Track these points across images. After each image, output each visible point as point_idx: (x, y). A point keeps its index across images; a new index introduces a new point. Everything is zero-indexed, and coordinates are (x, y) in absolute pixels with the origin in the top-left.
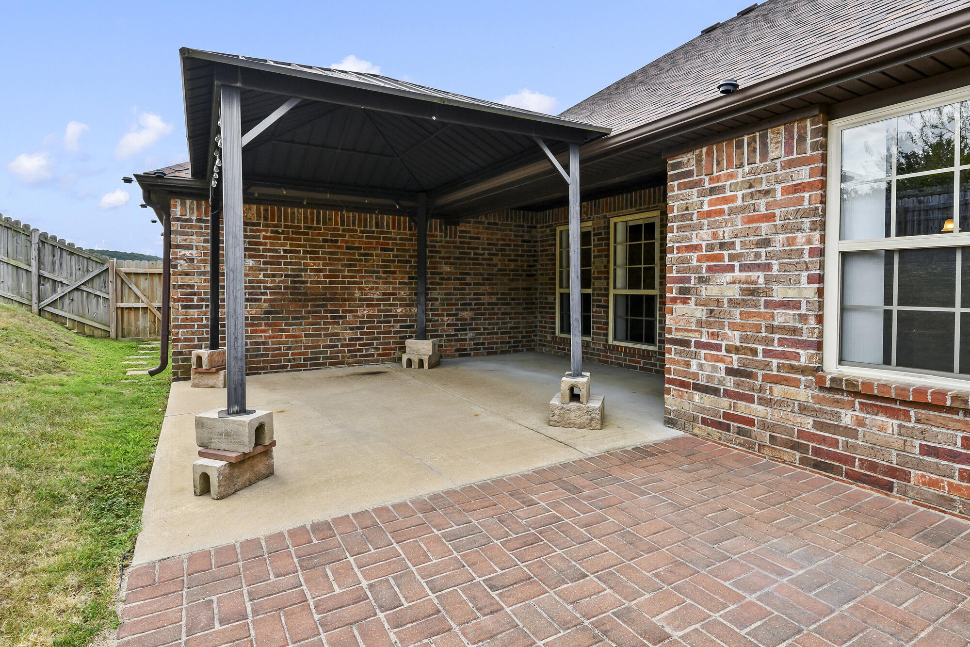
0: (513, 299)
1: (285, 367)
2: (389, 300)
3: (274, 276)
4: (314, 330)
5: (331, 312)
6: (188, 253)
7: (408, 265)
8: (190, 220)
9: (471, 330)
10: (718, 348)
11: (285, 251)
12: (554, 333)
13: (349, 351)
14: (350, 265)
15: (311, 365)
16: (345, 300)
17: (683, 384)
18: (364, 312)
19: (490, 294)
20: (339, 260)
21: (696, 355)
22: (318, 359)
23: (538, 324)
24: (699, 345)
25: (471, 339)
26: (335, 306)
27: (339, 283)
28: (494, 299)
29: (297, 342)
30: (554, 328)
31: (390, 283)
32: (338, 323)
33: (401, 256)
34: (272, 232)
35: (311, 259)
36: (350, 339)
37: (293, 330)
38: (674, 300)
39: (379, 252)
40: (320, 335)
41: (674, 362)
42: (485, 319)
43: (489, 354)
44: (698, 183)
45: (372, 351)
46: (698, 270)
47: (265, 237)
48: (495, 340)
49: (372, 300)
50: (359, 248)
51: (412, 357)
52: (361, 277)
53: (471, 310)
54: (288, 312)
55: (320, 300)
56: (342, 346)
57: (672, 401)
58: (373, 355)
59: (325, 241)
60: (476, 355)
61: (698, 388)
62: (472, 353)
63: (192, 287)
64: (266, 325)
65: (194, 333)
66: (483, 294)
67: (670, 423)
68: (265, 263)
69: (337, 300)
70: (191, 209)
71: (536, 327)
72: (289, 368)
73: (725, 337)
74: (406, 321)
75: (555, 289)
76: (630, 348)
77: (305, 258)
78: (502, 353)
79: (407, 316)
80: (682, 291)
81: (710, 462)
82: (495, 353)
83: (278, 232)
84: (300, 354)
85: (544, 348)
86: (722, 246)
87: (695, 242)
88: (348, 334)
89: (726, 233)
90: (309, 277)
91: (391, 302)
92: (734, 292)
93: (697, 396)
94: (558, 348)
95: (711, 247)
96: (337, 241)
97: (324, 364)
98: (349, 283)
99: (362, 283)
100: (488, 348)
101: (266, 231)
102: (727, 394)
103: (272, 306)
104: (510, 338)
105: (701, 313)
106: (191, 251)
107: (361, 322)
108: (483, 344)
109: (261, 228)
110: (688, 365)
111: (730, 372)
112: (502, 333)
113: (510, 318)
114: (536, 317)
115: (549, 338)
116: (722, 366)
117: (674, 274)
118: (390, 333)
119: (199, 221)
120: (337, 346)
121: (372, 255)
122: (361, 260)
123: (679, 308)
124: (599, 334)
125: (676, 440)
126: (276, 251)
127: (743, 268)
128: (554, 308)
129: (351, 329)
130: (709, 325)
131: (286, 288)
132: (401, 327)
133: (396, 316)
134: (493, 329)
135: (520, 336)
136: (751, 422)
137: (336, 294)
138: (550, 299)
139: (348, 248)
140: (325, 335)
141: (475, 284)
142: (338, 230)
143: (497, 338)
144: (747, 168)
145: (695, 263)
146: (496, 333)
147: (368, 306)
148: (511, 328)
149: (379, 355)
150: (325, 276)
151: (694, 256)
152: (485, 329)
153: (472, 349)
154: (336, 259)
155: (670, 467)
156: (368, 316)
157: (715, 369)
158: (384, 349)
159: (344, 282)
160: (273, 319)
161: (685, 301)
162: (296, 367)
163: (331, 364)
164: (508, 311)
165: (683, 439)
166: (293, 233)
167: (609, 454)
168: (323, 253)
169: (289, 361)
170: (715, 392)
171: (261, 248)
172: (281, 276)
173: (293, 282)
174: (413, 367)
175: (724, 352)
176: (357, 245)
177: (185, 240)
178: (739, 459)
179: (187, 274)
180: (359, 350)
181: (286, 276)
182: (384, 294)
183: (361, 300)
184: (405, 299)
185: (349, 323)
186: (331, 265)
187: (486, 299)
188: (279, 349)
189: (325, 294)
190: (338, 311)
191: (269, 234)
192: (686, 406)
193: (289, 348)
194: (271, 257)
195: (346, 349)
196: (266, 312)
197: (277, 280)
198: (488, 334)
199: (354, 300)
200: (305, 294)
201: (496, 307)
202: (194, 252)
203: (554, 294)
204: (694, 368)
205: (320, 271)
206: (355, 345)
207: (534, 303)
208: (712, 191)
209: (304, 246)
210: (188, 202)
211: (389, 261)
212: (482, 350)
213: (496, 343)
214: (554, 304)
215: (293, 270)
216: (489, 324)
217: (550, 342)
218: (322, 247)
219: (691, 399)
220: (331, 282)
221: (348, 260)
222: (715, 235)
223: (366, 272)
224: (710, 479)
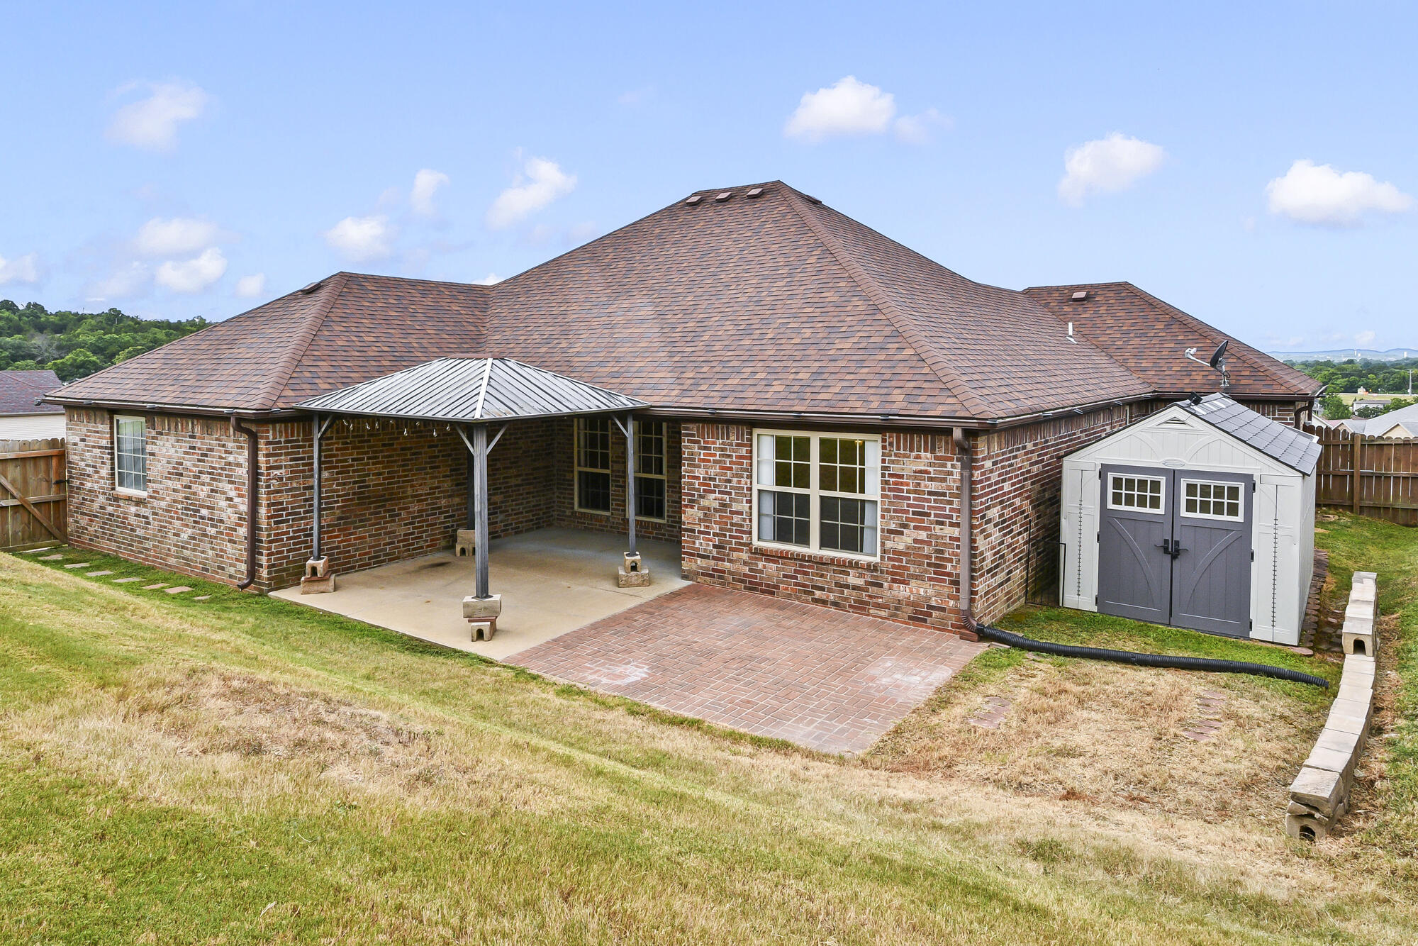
0: (535, 478)
1: (354, 567)
2: (434, 493)
3: (344, 484)
4: (376, 530)
5: (389, 511)
6: (278, 472)
7: (450, 459)
8: (280, 442)
9: (501, 512)
10: (709, 534)
11: (353, 460)
12: (573, 508)
13: (404, 546)
14: (403, 466)
15: (374, 563)
16: (400, 498)
17: (693, 555)
18: (415, 508)
19: (516, 476)
20: (395, 461)
21: (698, 538)
22: (379, 556)
23: (556, 500)
24: (700, 532)
25: (501, 522)
26: (393, 505)
27: (395, 483)
28: (519, 481)
29: (362, 543)
30: (573, 504)
31: (436, 477)
32: (394, 521)
33: (444, 451)
34: (343, 444)
35: (373, 464)
36: (405, 535)
37: (360, 532)
38: (686, 506)
39: (426, 449)
40: (380, 534)
41: (687, 542)
42: (512, 501)
43: (516, 533)
44: (698, 442)
45: (422, 544)
46: (698, 490)
47: (337, 449)
48: (520, 520)
49: (421, 495)
50: (410, 449)
51: (466, 546)
52: (414, 475)
53: (501, 493)
54: (356, 516)
55: (380, 501)
56: (398, 542)
57: (686, 565)
58: (422, 547)
59: (384, 445)
60: (506, 535)
61: (700, 556)
62: (502, 534)
63: (282, 503)
64: (339, 530)
65: (284, 546)
66: (511, 477)
67: (685, 577)
68: (337, 473)
69: (394, 499)
70: (280, 432)
71: (554, 502)
72: (357, 569)
73: (712, 528)
74: (448, 512)
75: (573, 467)
76: (645, 522)
77: (368, 464)
78: (527, 531)
79: (449, 506)
80: (690, 501)
81: (706, 595)
82: (521, 532)
83: (347, 443)
84: (365, 554)
85: (562, 522)
86: (711, 479)
87: (697, 474)
88: (402, 530)
89: (712, 472)
90: (371, 481)
91: (437, 495)
92: (716, 504)
93: (699, 560)
94: (578, 522)
95: (704, 479)
96: (393, 444)
97: (384, 561)
98: (404, 482)
99: (412, 480)
100: (516, 528)
101: (338, 443)
102: (714, 558)
103: (343, 512)
104: (533, 516)
105: (700, 514)
106: (281, 471)
107: (413, 518)
108: (511, 524)
109: (334, 441)
110: (694, 543)
111: (715, 546)
112: (526, 512)
113: (533, 497)
114: (554, 493)
115: (568, 513)
116: (711, 543)
117: (686, 491)
118: (435, 524)
119: (286, 442)
120: (393, 543)
121: (420, 453)
122: (412, 459)
123: (688, 510)
124: (618, 510)
125: (689, 587)
126: (346, 461)
127: (720, 492)
128: (573, 485)
129: (405, 525)
130: (705, 521)
131: (354, 494)
132: (445, 517)
133: (440, 508)
134: (519, 509)
135: (541, 512)
136: (723, 572)
137: (392, 494)
138: (568, 476)
139: (403, 449)
140: (385, 534)
141: (504, 468)
142: (393, 433)
143: (523, 518)
144: (721, 441)
145: (697, 486)
146: (522, 513)
147: (418, 501)
148: (534, 506)
149: (428, 546)
150: (384, 479)
151: (697, 482)
152: (512, 510)
153: (502, 531)
154: (392, 462)
155: (689, 599)
156: (419, 511)
157: (708, 545)
158: (432, 540)
159: (398, 482)
160: (345, 524)
161: (692, 507)
162: (363, 567)
163: (390, 560)
164: (532, 490)
165: (693, 585)
166: (359, 442)
167: (658, 598)
168: (383, 457)
169: (357, 561)
170: (708, 557)
171: (334, 459)
172: (350, 483)
173: (359, 487)
174: (467, 554)
175: (712, 536)
176: (409, 446)
177: (276, 461)
178: (719, 591)
179: (278, 492)
180: (413, 544)
181: (355, 483)
182: (431, 489)
183: (413, 496)
184: (448, 491)
185: (403, 519)
186: (388, 467)
187: (513, 482)
188: (349, 551)
189: (384, 495)
190: (394, 510)
191: (340, 446)
192: (694, 567)
193: (357, 550)
194: (342, 467)
195: (401, 544)
196: (340, 519)
197: (347, 487)
198: (515, 514)
199: (407, 497)
200: (368, 497)
201: (521, 488)
202: (283, 471)
203: (573, 472)
204: (697, 545)
205: (380, 474)
206: (408, 540)
207: (552, 480)
208: (705, 448)
209: (367, 453)
210: (278, 426)
211: (435, 457)
212: (510, 531)
213: (522, 522)
214: (573, 480)
215: (359, 476)
216: (516, 505)
217: (570, 516)
218: (382, 451)
219: (696, 562)
220: (389, 483)
221: (402, 461)
222: (707, 473)
223: (417, 470)
224: (706, 601)
